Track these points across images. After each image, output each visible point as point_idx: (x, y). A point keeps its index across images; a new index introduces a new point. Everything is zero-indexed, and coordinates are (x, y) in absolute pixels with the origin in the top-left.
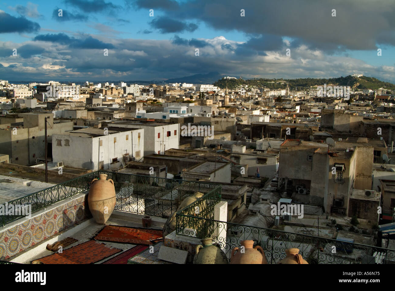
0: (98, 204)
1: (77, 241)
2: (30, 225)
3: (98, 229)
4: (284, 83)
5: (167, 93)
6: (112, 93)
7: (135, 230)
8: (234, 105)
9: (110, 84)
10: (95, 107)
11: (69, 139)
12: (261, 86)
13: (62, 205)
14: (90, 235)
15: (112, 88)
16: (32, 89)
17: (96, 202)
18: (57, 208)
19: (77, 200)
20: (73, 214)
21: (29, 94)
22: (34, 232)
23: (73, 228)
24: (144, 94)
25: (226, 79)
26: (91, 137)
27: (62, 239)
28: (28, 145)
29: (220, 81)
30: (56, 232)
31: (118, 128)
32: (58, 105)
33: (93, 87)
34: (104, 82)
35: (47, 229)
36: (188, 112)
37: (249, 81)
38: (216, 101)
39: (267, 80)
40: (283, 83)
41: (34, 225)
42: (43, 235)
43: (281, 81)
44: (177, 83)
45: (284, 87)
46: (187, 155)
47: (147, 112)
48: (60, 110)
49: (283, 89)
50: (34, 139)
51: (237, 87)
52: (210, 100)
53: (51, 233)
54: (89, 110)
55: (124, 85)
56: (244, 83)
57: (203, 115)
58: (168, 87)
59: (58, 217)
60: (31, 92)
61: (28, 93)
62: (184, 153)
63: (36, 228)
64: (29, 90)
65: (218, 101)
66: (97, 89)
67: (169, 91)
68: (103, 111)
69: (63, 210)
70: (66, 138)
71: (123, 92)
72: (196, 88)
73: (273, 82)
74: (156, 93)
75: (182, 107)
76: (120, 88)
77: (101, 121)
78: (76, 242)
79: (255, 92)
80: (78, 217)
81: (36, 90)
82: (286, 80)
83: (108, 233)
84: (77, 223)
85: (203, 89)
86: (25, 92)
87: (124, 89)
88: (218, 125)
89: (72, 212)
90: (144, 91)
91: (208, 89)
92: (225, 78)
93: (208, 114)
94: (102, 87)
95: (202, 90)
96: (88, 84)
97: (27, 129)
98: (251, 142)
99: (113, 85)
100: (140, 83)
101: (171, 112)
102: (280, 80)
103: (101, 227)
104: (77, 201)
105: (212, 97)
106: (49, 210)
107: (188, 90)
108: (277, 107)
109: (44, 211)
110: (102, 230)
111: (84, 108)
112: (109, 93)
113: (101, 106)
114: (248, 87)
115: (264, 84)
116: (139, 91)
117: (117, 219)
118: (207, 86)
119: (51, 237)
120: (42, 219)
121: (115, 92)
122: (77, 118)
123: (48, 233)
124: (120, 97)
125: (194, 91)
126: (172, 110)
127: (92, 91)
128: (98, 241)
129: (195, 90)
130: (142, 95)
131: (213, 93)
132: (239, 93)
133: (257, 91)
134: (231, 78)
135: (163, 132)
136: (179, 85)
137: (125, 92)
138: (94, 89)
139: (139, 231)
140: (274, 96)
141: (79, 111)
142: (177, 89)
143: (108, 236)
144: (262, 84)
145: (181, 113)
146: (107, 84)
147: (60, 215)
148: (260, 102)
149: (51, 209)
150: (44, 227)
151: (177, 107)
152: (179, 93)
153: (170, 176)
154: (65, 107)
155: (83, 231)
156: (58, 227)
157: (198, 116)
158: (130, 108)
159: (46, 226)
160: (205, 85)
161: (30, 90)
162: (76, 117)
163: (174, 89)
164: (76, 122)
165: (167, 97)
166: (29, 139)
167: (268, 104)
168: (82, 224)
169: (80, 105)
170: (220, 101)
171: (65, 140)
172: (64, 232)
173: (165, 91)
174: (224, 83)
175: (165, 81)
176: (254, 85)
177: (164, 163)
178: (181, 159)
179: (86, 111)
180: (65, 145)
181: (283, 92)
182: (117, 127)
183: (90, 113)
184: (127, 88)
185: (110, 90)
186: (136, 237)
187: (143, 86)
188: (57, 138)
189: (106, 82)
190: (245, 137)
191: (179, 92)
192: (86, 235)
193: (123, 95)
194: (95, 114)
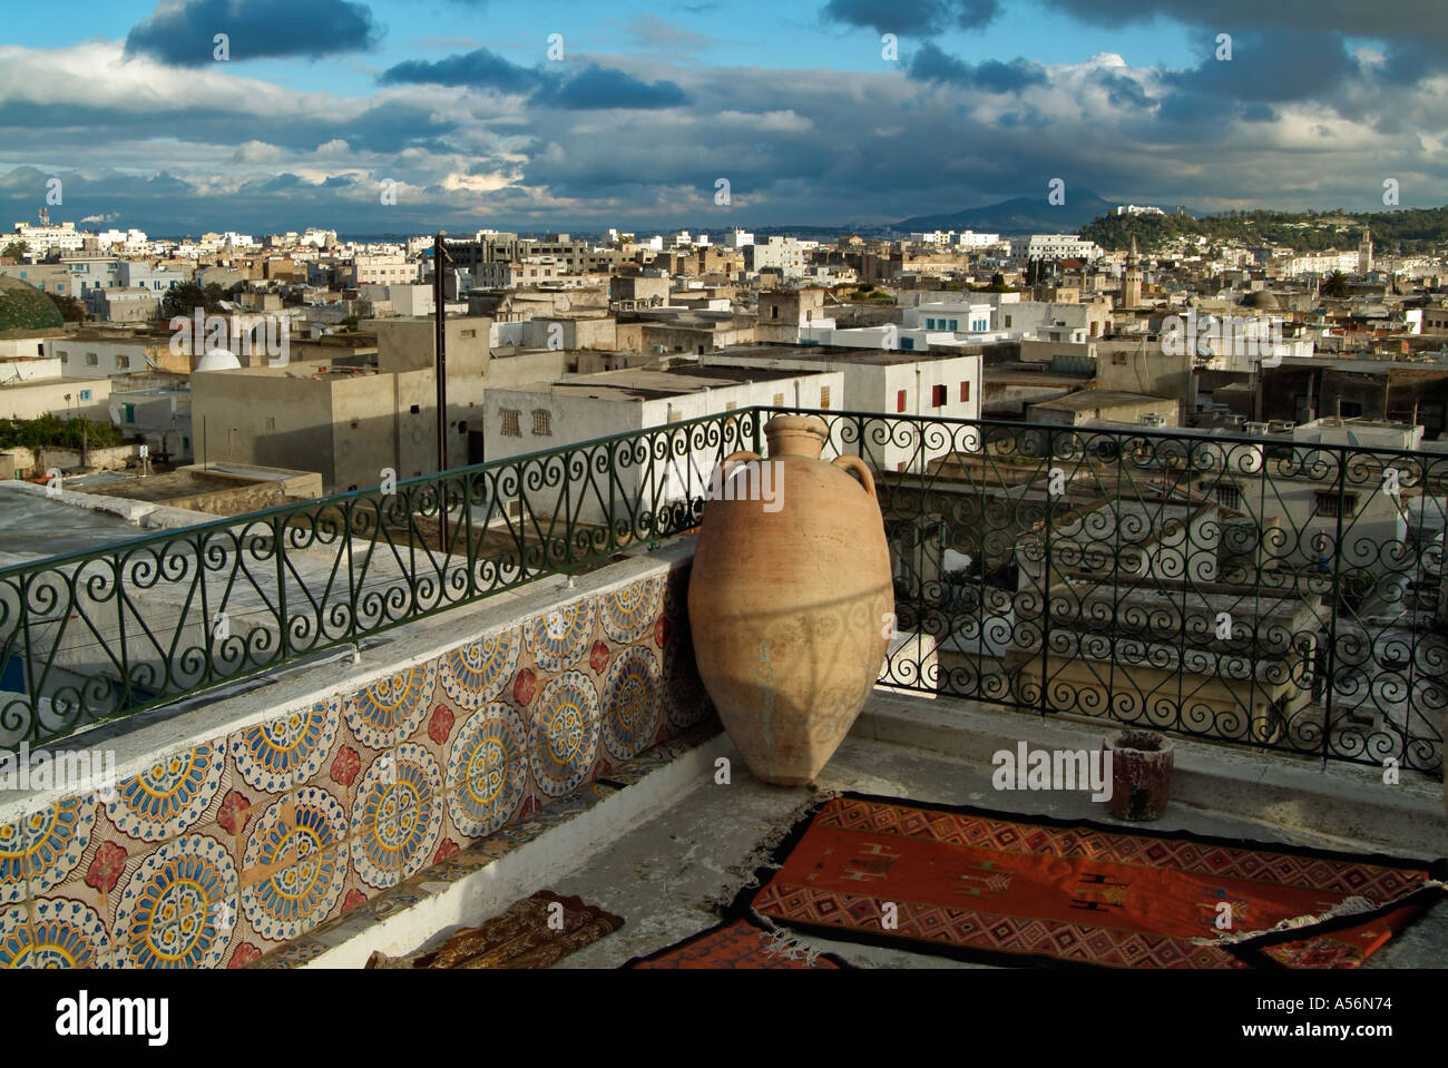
0: (768, 633)
1: (617, 923)
2: (207, 792)
3: (767, 828)
4: (1349, 226)
5: (906, 267)
6: (702, 266)
7: (1055, 840)
8: (1163, 306)
9: (694, 239)
10: (643, 310)
11: (550, 408)
12: (1257, 241)
13: (495, 630)
14: (720, 877)
15: (704, 249)
16: (419, 257)
17: (755, 623)
18: (454, 655)
19: (610, 598)
20: (584, 708)
21: (407, 273)
22: (252, 851)
23: (584, 818)
24: (820, 270)
25: (1124, 216)
26: (636, 400)
27: (497, 908)
28: (396, 436)
29: (1100, 221)
30: (447, 845)
31: (741, 368)
32: (508, 300)
33: (634, 248)
34: (673, 232)
35: (370, 821)
36: (994, 326)
37: (1212, 220)
38: (1090, 292)
39: (1280, 218)
40: (1344, 229)
41: (247, 793)
42: (338, 878)
43: (1335, 222)
44: (938, 232)
45: (1350, 242)
46: (1018, 476)
47: (839, 327)
48: (515, 320)
49: (1344, 250)
50: (416, 416)
51: (1164, 243)
52: (1071, 291)
53: (406, 853)
54: (622, 319)
55: (743, 239)
56: (1192, 229)
57: (1055, 336)
58: (909, 244)
59: (464, 731)
60: (415, 267)
61: (403, 272)
62: (1008, 471)
63: (269, 821)
64: (407, 261)
65: (1100, 294)
66: (649, 255)
67: (911, 259)
68: (674, 324)
69: (508, 670)
70: (539, 404)
71: (741, 265)
72: (1014, 247)
73: (1306, 225)
74: (864, 267)
75: (972, 307)
76: (731, 250)
77: (666, 359)
78: (603, 934)
79: (1236, 262)
80: (615, 727)
81: (432, 262)
82: (1356, 217)
83: (858, 864)
84: (609, 779)
85: (1039, 252)
86: (392, 268)
87: (748, 252)
88: (1125, 368)
89: (571, 694)
90: (818, 259)
91: (1059, 252)
92: (1120, 210)
93: (1076, 331)
94: (666, 246)
95: (1035, 254)
96: (615, 239)
97: (391, 375)
98: (1265, 432)
99: (704, 241)
100: (804, 233)
101: (931, 325)
102: (1332, 215)
103: (787, 809)
104: (615, 611)
105: (1075, 278)
106: (386, 662)
107: (982, 257)
108: (1331, 314)
109: (340, 677)
110: (800, 829)
111: (603, 314)
112: (692, 266)
113: (666, 305)
114: (1207, 245)
115: (1269, 230)
116: (801, 259)
117: (889, 752)
118: (1056, 240)
119: (406, 895)
120: (324, 744)
121: (715, 265)
122: (579, 346)
123: (377, 855)
124: (733, 283)
125: (1005, 258)
126: (936, 318)
127: (631, 260)
128: (788, 935)
129: (1008, 254)
130: (814, 272)
131: (1079, 265)
132: (1177, 265)
133: (1243, 258)
134: (1143, 210)
135: (918, 386)
136: (947, 238)
137: (749, 264)
138: (639, 255)
139: (1090, 852)
140: (1312, 276)
141: (586, 323)
142: (941, 251)
143: (854, 887)
144: (1260, 231)
145: (971, 329)
146: (684, 238)
147: (479, 714)
148: (1262, 297)
149: (407, 664)
150: (346, 811)
151: (953, 307)
152: (950, 267)
153: (956, 560)
154: (533, 310)
155: (656, 835)
156: (468, 807)
157: (1035, 338)
158: (775, 310)
159: (362, 798)
160: (1046, 237)
161: (412, 262)
162: (575, 342)
163: (930, 252)
164: (573, 362)
165: (904, 279)
166: (396, 416)
167: (1290, 304)
168: (645, 781)
169: (589, 303)
170: (1105, 293)
171: (533, 413)
172: (513, 845)
173: (897, 258)
174: (1115, 229)
175: (894, 228)
176: (1232, 237)
177: (928, 508)
178: (999, 493)
179: (613, 321)
180: (533, 432)
181: (1347, 263)
182: (735, 367)
183: (626, 329)
184: (759, 250)
185: (697, 257)
186: (1092, 906)
187: (815, 244)
188: (501, 404)
189: (679, 232)
190: (1237, 417)
191: (951, 262)
192: (682, 872)
193: (742, 275)
194: (645, 335)
